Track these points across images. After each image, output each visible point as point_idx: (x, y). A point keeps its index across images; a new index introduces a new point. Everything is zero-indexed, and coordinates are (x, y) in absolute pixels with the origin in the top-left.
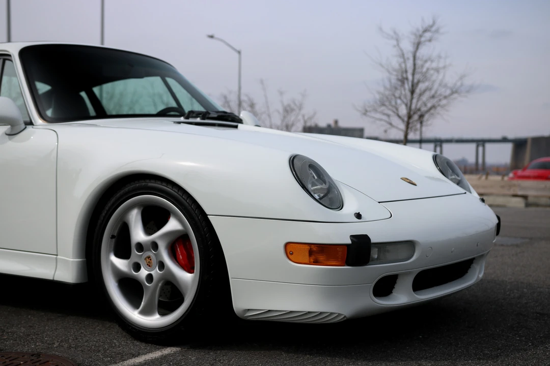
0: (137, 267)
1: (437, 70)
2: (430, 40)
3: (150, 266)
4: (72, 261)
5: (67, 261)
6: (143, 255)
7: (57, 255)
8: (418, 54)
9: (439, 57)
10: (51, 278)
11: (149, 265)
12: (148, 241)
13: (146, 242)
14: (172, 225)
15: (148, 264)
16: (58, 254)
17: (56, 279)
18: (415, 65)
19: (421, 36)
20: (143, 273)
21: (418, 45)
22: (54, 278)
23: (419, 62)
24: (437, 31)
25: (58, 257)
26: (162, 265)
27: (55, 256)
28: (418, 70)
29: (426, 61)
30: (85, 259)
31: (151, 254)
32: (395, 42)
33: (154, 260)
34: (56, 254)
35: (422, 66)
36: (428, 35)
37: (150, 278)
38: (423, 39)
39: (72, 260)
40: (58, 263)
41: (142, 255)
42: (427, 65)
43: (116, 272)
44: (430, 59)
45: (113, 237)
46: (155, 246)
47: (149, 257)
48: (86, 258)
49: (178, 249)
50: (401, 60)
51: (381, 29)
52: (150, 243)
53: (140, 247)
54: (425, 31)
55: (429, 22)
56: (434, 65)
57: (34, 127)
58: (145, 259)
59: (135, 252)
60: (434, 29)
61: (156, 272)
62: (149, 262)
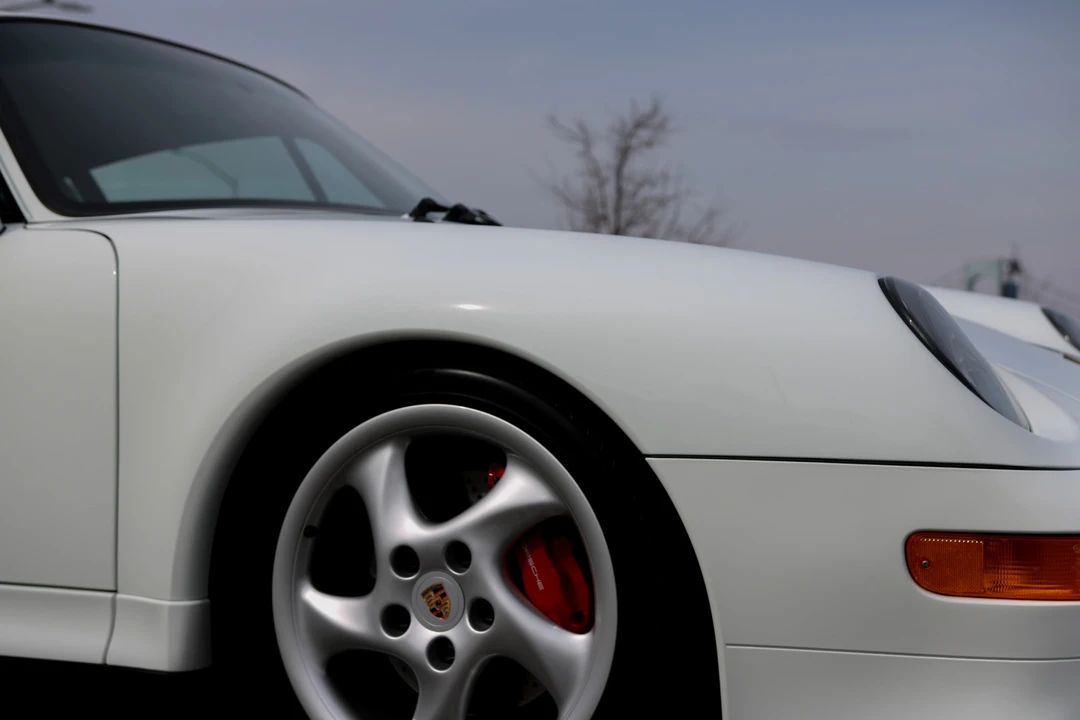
0: (396, 619)
1: (662, 202)
2: (649, 144)
3: (440, 615)
4: (172, 608)
5: (153, 608)
6: (418, 583)
7: (115, 591)
8: (626, 170)
9: (665, 177)
10: (98, 660)
11: (438, 611)
12: (437, 541)
13: (429, 546)
14: (516, 489)
15: (433, 611)
16: (119, 589)
17: (111, 661)
18: (620, 192)
19: (631, 135)
20: (420, 636)
21: (624, 153)
22: (105, 659)
23: (628, 187)
24: (661, 127)
25: (119, 596)
26: (482, 612)
27: (110, 595)
28: (625, 202)
29: (640, 185)
30: (207, 601)
31: (447, 578)
32: (579, 147)
33: (455, 597)
34: (112, 588)
35: (634, 194)
36: (644, 134)
37: (441, 650)
38: (634, 142)
39: (169, 603)
40: (118, 616)
41: (414, 581)
42: (645, 192)
43: (324, 634)
44: (647, 181)
45: (309, 531)
46: (457, 554)
47: (438, 589)
48: (209, 597)
49: (531, 562)
50: (594, 182)
51: (553, 121)
52: (441, 547)
53: (406, 558)
54: (639, 124)
55: (645, 108)
56: (657, 191)
57: (29, 226)
58: (424, 594)
59: (386, 573)
60: (657, 120)
61: (462, 634)
62: (438, 603)
